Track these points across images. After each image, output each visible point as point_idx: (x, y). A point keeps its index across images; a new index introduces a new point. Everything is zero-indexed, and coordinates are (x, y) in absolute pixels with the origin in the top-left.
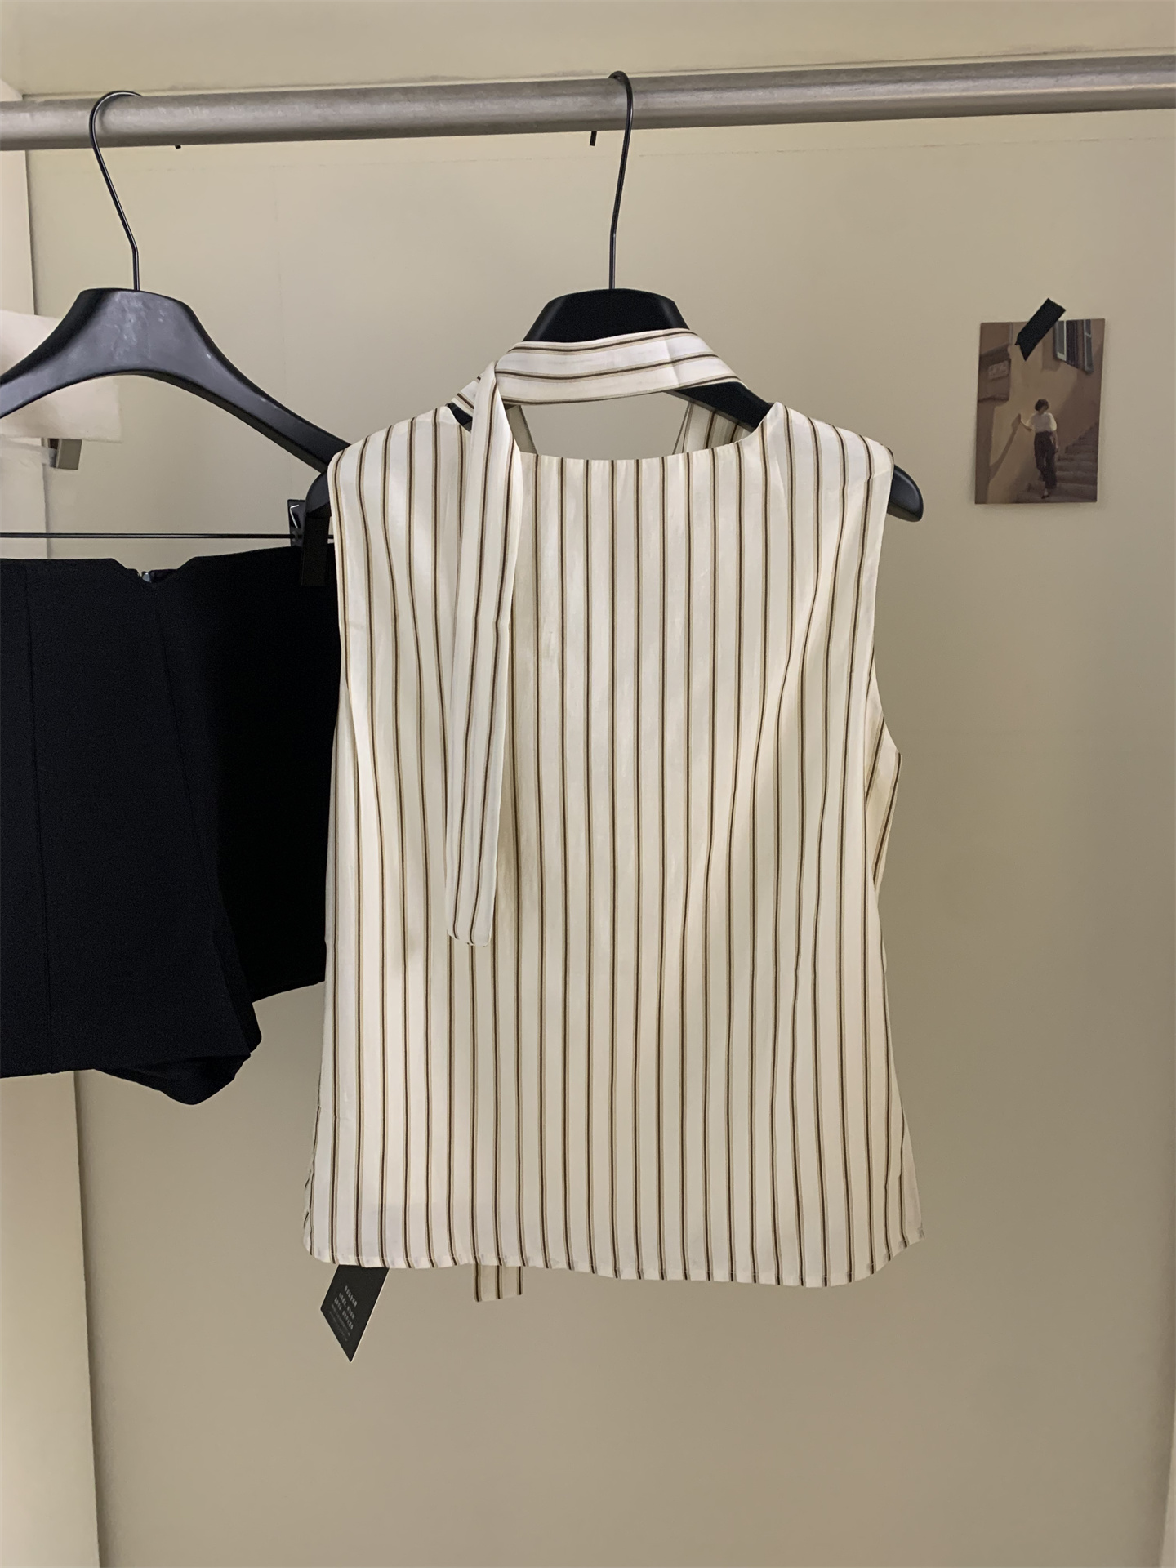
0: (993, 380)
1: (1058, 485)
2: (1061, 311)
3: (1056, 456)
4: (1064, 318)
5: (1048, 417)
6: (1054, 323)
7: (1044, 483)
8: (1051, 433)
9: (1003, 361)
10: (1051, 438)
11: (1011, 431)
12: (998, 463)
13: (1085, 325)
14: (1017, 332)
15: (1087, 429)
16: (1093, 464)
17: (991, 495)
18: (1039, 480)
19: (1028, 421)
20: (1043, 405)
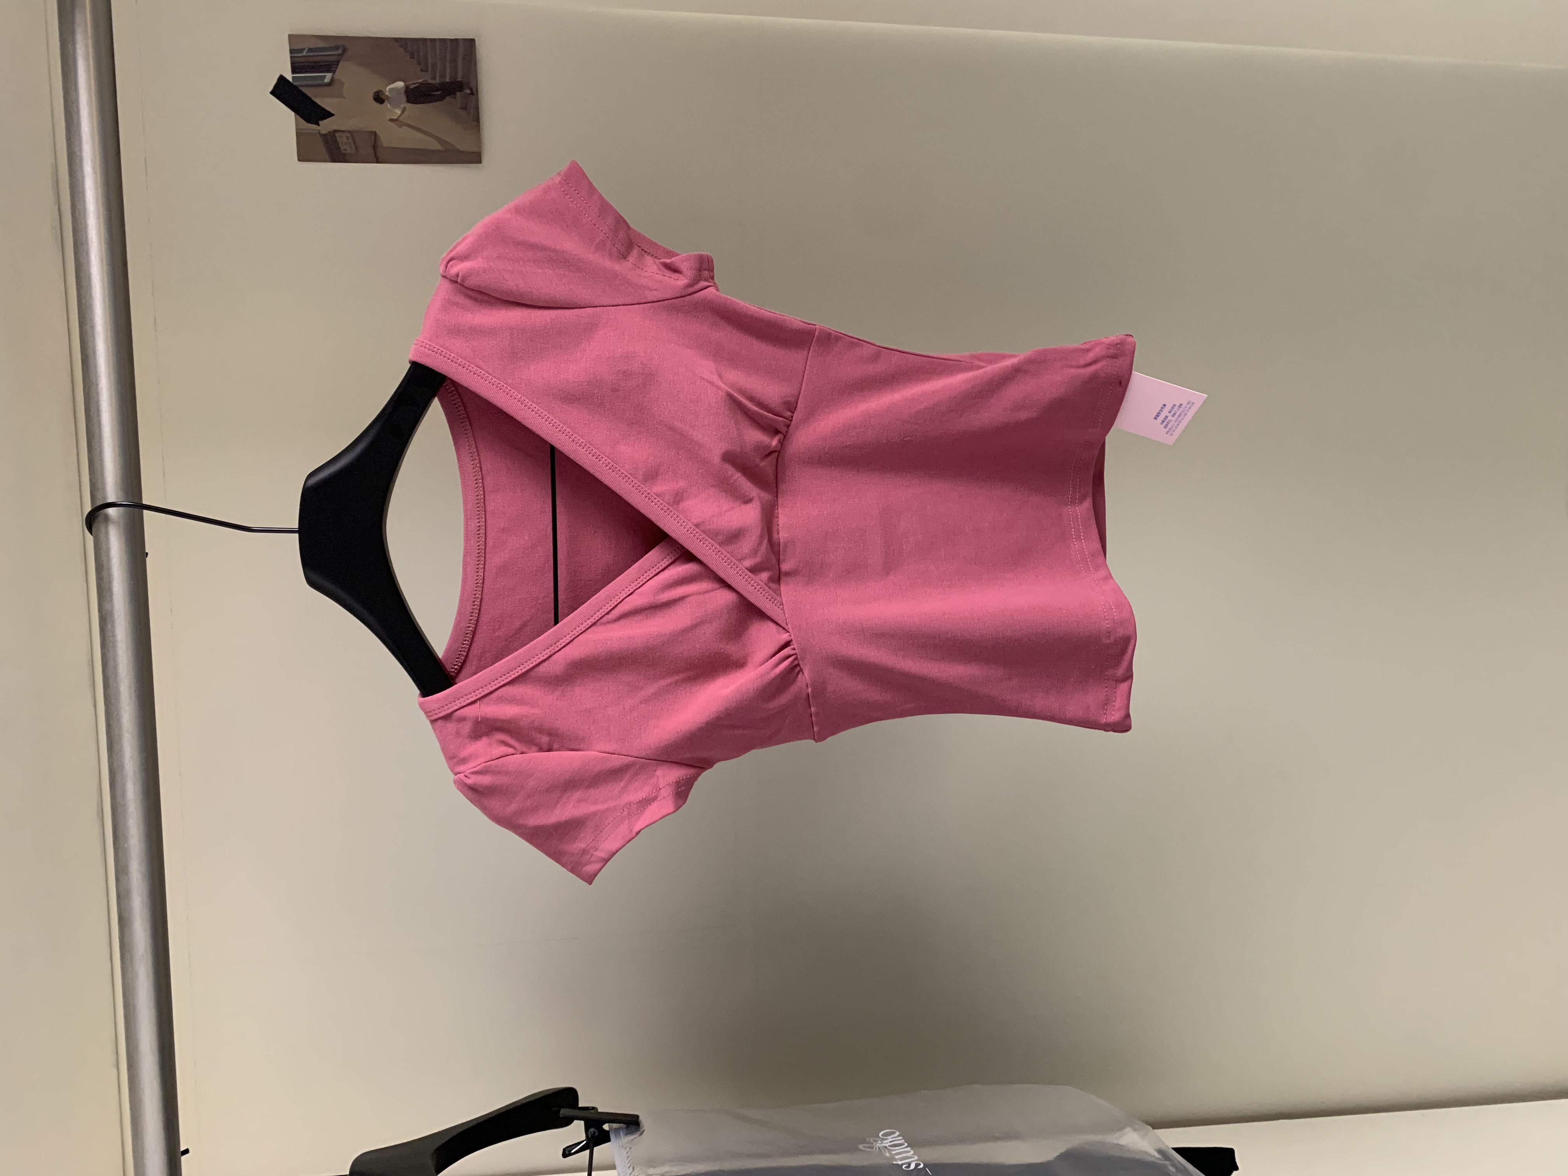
0: (357, 148)
1: (459, 79)
2: (282, 79)
3: (430, 81)
4: (289, 76)
5: (391, 90)
6: (296, 87)
7: (458, 94)
8: (407, 87)
9: (337, 139)
10: (411, 87)
11: (406, 129)
12: (439, 140)
13: (293, 55)
14: (304, 124)
15: (402, 50)
16: (437, 43)
17: (474, 149)
18: (455, 98)
19: (396, 110)
20: (378, 96)
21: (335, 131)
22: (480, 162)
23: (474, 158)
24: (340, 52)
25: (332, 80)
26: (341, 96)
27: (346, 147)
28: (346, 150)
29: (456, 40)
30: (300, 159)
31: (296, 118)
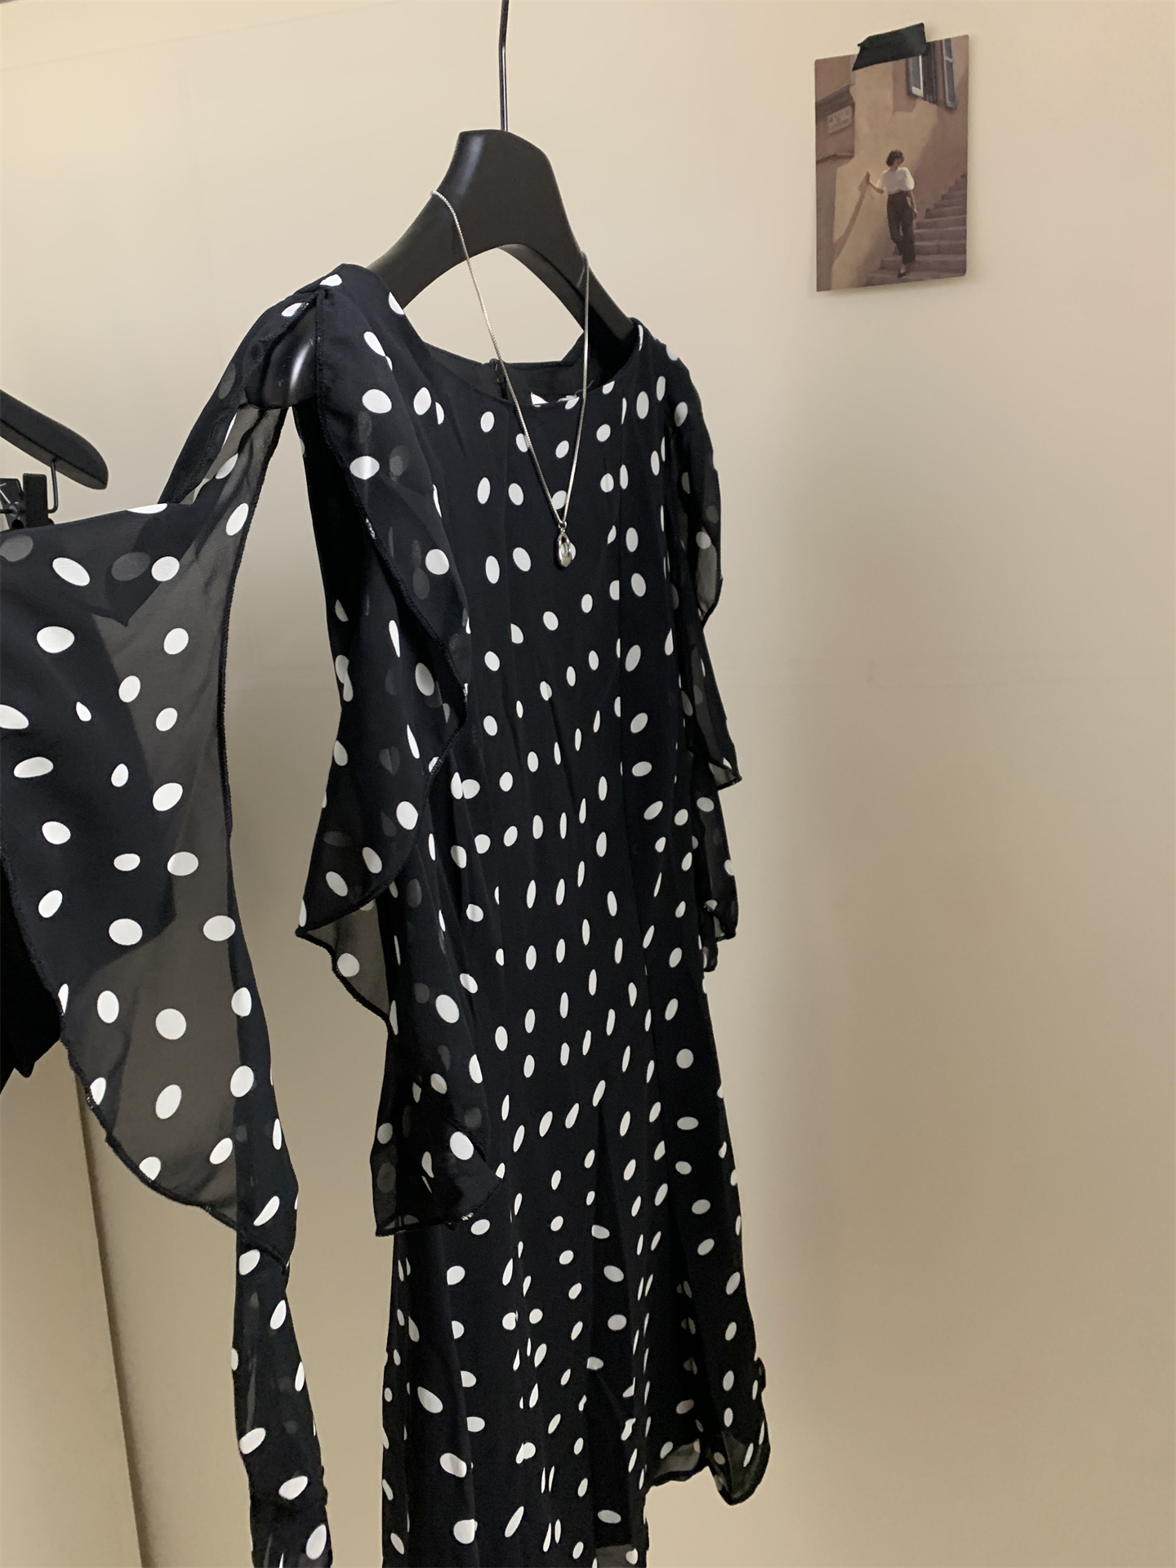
0: (837, 132)
1: (918, 258)
3: (914, 222)
5: (905, 171)
7: (900, 258)
8: (908, 193)
9: (844, 106)
10: (908, 199)
11: (858, 195)
12: (844, 238)
13: (944, 46)
15: (953, 184)
16: (961, 228)
17: (835, 279)
18: (894, 254)
19: (879, 181)
20: (897, 157)
21: (853, 105)
22: (819, 289)
23: (824, 283)
24: (949, 103)
25: (916, 97)
26: (895, 110)
27: (835, 121)
28: (831, 120)
29: (965, 253)
30: (817, 63)
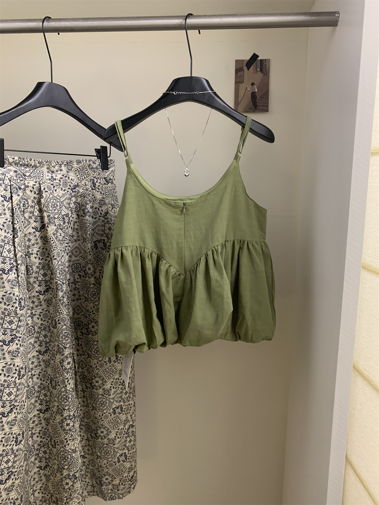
0: (239, 77)
1: (258, 107)
2: (258, 56)
3: (257, 99)
4: (259, 59)
5: (255, 87)
6: (256, 60)
7: (253, 107)
8: (256, 92)
9: (242, 71)
10: (256, 94)
11: (244, 91)
12: (241, 101)
13: (264, 60)
14: (246, 62)
15: (266, 91)
16: (267, 101)
17: (239, 110)
19: (249, 89)
20: (253, 84)
21: (244, 71)
24: (265, 73)
25: (258, 71)
26: (253, 73)
27: (239, 74)
29: (268, 107)
30: (236, 61)
31: (247, 60)
